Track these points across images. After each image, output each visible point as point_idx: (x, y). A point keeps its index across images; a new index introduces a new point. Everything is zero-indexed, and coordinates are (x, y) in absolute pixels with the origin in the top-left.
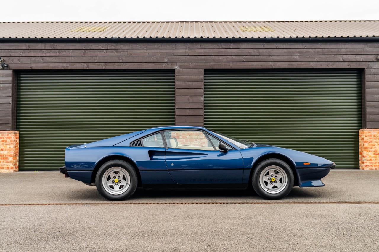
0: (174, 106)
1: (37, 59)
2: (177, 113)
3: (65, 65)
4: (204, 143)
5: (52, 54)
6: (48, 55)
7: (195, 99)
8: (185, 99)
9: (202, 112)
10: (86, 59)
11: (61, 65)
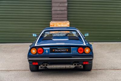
0: (51, 8)
2: (53, 12)
9: (66, 12)
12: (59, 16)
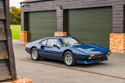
0: (112, 22)
1: (69, 5)
2: (113, 26)
3: (77, 7)
4: (122, 40)
5: (73, 3)
6: (72, 3)
7: (119, 19)
8: (116, 19)
9: (122, 25)
10: (83, 4)
11: (75, 7)
12: (117, 29)
